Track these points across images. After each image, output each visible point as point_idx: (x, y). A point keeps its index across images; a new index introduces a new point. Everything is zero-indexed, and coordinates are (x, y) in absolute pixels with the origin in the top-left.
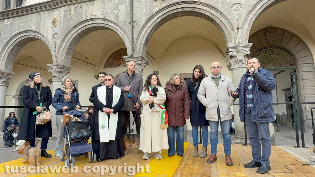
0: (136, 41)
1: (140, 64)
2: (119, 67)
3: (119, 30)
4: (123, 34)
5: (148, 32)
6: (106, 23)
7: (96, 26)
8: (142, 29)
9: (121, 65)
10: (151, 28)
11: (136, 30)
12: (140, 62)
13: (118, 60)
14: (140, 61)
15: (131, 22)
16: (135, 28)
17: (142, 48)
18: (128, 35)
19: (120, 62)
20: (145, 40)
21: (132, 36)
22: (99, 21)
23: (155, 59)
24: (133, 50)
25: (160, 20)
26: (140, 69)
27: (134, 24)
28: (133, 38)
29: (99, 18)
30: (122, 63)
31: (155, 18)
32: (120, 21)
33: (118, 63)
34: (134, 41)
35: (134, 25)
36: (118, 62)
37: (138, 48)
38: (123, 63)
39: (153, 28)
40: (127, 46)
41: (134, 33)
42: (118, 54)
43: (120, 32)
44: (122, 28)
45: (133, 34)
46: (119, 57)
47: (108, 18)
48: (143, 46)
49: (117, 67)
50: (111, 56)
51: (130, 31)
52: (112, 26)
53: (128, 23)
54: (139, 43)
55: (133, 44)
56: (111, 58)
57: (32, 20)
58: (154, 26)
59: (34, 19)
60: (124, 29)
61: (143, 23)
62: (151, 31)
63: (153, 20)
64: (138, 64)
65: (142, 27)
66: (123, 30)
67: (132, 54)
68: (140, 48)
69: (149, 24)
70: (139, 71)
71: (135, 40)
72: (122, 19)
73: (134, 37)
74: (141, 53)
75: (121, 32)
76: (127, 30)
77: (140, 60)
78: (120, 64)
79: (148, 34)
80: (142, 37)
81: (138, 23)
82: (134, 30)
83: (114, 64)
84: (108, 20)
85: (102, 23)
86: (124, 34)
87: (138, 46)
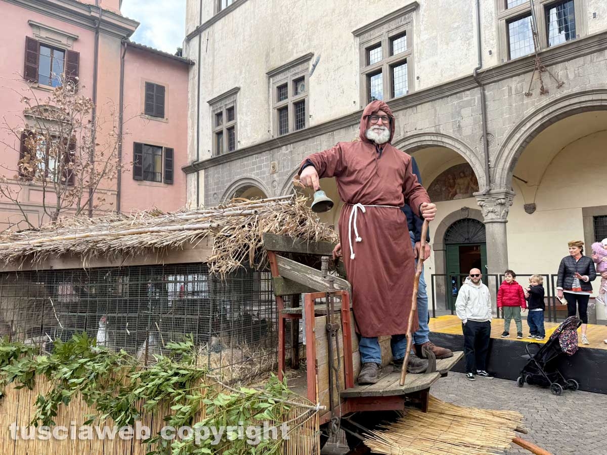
0: (495, 167)
1: (502, 204)
2: (453, 199)
3: (462, 149)
4: (470, 156)
5: (516, 150)
6: (438, 140)
7: (421, 145)
8: (504, 146)
9: (457, 195)
10: (521, 141)
11: (494, 149)
12: (503, 201)
13: (451, 187)
14: (503, 199)
15: (485, 135)
16: (492, 144)
17: (505, 176)
18: (480, 158)
19: (454, 190)
20: (511, 163)
21: (487, 160)
22: (427, 138)
23: (526, 182)
24: (490, 181)
25: (537, 127)
26: (503, 212)
27: (490, 138)
28: (489, 161)
29: (426, 133)
30: (458, 191)
31: (528, 125)
32: (464, 134)
33: (451, 192)
34: (490, 166)
35: (489, 140)
36: (451, 190)
37: (497, 177)
38: (460, 191)
39: (525, 141)
40: (479, 175)
41: (490, 154)
42: (449, 176)
43: (463, 152)
44: (469, 147)
45: (488, 154)
46: (451, 181)
47: (442, 132)
48: (506, 172)
49: (449, 200)
50: (437, 181)
51: (483, 151)
52: (451, 143)
53: (478, 137)
54: (500, 168)
55: (489, 171)
56: (436, 185)
57: (321, 144)
58: (528, 137)
59: (325, 143)
60: (471, 148)
61: (506, 136)
62: (521, 146)
63: (524, 129)
64: (499, 204)
65: (504, 141)
66: (471, 150)
67: (488, 188)
68: (503, 177)
69: (517, 136)
70: (502, 215)
71: (492, 164)
72: (467, 131)
73: (490, 159)
74: (503, 185)
75: (465, 152)
76: (477, 149)
77: (503, 197)
78: (455, 194)
79: (516, 152)
80: (504, 158)
81: (497, 136)
82: (491, 149)
83: (443, 194)
84: (443, 135)
85: (431, 140)
86: (472, 156)
87: (497, 174)
